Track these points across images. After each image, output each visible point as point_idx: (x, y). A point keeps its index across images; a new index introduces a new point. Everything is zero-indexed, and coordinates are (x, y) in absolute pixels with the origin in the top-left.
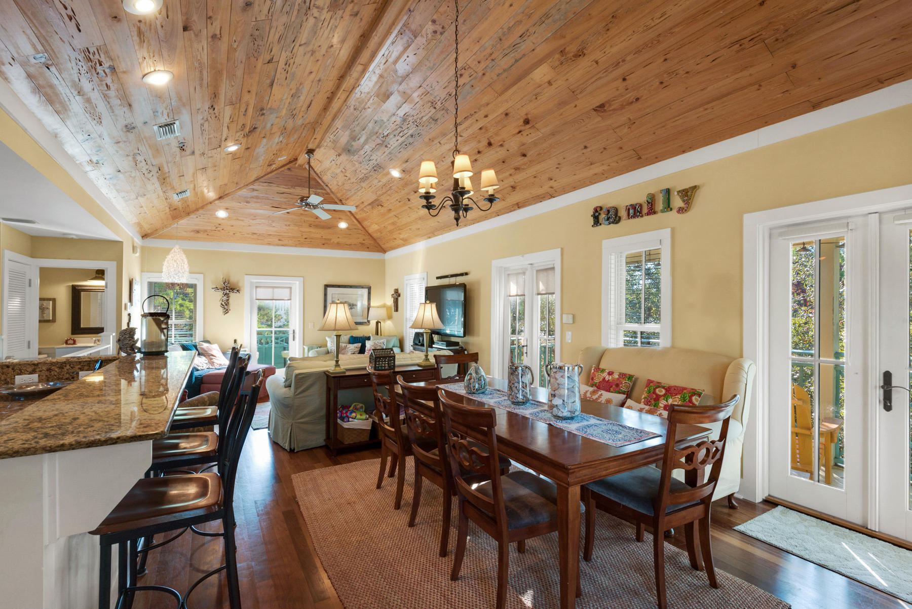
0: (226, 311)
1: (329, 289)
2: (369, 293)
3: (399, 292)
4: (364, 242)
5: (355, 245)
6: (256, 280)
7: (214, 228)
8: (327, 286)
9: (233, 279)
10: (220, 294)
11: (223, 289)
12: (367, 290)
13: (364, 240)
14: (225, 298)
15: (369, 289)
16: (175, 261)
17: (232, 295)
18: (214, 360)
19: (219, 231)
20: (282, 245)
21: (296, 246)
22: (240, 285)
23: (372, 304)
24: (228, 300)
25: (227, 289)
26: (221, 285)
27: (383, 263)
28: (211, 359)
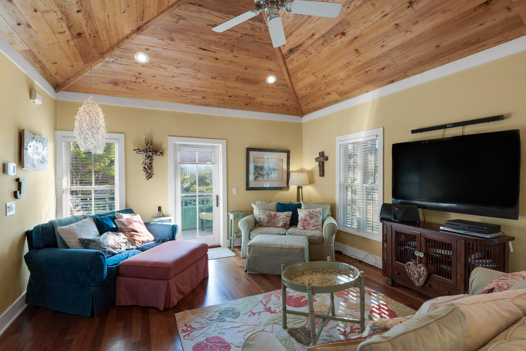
0: (150, 176)
1: (252, 153)
2: (288, 158)
3: (326, 155)
4: (286, 102)
5: (277, 106)
6: (180, 141)
7: (134, 79)
8: (249, 150)
9: (157, 140)
10: (142, 157)
11: (146, 151)
12: (286, 154)
13: (287, 100)
14: (148, 161)
15: (288, 152)
16: (88, 113)
17: (155, 157)
18: (136, 238)
19: (139, 83)
20: (206, 105)
21: (219, 107)
22: (164, 147)
23: (291, 169)
24: (151, 163)
25: (150, 151)
26: (143, 146)
27: (299, 126)
28: (132, 236)
